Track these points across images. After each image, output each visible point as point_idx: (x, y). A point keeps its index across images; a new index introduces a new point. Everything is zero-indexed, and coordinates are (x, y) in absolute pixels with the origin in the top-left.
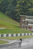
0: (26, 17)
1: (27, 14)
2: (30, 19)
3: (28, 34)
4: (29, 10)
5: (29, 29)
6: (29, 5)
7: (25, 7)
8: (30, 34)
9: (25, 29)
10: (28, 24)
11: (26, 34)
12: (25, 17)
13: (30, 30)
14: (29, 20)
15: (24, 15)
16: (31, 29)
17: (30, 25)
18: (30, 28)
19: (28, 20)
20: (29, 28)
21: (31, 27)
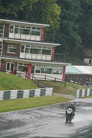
0: (12, 27)
1: (16, 15)
2: (26, 32)
3: (20, 95)
5: (23, 74)
8: (26, 93)
13: (29, 77)
14: (23, 37)
16: (33, 72)
17: (29, 56)
18: (28, 68)
20: (25, 69)
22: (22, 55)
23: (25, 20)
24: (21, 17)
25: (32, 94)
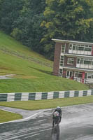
0: (71, 46)
1: (74, 37)
2: (81, 49)
3: (76, 94)
4: (80, 25)
5: (79, 79)
6: (80, 9)
7: (67, 16)
8: (81, 93)
9: (68, 78)
10: (75, 66)
11: (72, 93)
12: (68, 44)
13: (83, 82)
14: (79, 52)
15: (66, 38)
16: (86, 78)
17: (83, 66)
18: (82, 75)
19: (75, 52)
20: (80, 76)
21: (83, 72)
22: (78, 65)
23: (80, 40)
24: (78, 38)
25: (85, 94)
